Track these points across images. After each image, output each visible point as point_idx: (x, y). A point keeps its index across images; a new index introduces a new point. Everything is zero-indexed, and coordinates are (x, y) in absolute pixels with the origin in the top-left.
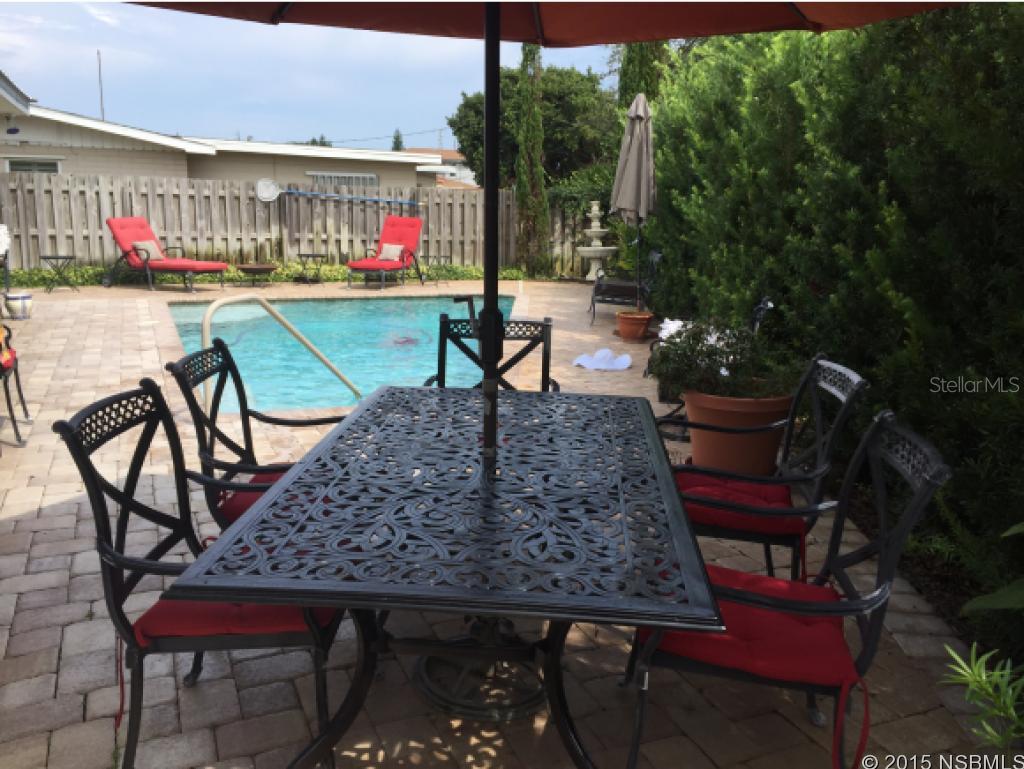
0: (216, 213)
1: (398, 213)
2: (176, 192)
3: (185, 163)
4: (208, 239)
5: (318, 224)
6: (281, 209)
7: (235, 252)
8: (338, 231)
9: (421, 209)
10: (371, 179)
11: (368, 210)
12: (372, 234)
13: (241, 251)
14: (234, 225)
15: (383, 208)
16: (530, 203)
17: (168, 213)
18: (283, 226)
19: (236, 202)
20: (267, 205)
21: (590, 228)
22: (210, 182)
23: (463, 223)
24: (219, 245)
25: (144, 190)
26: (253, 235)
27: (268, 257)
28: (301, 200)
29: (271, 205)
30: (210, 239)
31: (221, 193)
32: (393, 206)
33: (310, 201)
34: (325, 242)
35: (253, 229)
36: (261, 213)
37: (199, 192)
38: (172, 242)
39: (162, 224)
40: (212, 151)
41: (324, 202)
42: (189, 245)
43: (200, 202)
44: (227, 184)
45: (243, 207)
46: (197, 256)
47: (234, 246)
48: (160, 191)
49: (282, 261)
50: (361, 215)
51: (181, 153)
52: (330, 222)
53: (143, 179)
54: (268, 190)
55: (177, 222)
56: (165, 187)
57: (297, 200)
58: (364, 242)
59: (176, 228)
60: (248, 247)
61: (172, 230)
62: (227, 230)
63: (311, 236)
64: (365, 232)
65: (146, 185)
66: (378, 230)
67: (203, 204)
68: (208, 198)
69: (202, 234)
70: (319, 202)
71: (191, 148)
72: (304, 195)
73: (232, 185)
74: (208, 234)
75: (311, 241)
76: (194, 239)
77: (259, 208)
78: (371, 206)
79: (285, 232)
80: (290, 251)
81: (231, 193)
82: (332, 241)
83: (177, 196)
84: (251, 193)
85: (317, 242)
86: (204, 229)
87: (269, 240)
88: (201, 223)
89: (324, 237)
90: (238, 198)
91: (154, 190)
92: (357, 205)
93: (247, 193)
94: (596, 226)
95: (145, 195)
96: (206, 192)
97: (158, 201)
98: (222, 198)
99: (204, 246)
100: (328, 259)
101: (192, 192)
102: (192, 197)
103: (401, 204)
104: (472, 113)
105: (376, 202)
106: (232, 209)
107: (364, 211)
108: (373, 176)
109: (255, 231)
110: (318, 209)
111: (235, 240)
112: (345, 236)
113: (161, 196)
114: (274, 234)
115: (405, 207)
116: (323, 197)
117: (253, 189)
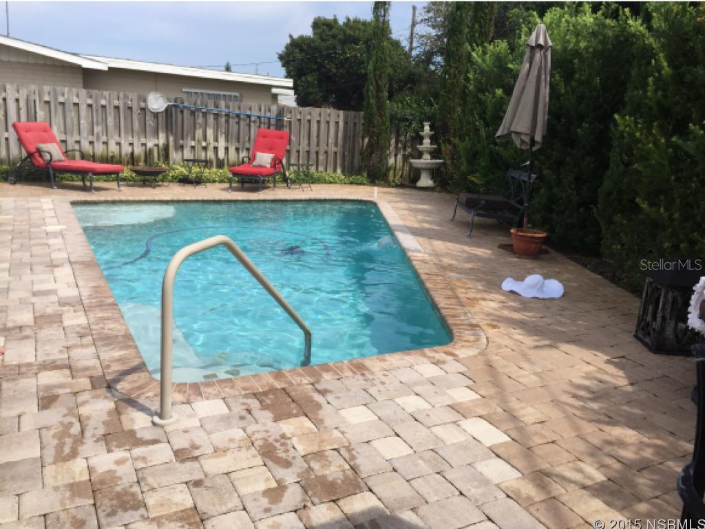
0: (111, 121)
1: (266, 126)
2: (76, 100)
3: (81, 76)
4: (104, 143)
5: (199, 133)
6: (168, 119)
7: (127, 155)
8: (216, 140)
9: (285, 124)
10: (236, 97)
11: (242, 123)
12: (244, 143)
13: (132, 153)
14: (126, 132)
15: (254, 122)
16: (375, 122)
17: (68, 121)
18: (170, 134)
19: (129, 112)
20: (156, 115)
21: (421, 143)
22: (106, 93)
23: (318, 136)
24: (113, 148)
25: (47, 98)
26: (143, 140)
27: (156, 160)
28: (186, 112)
29: (160, 116)
30: (106, 143)
31: (116, 103)
32: (262, 120)
33: (193, 113)
34: (205, 148)
35: (143, 136)
36: (150, 122)
37: (96, 102)
38: (71, 141)
39: (62, 129)
40: (105, 68)
41: (205, 114)
42: (86, 147)
43: (97, 110)
44: (121, 95)
45: (135, 116)
46: (94, 158)
47: (126, 149)
48: (61, 99)
49: (168, 164)
50: (236, 127)
51: (79, 67)
52: (210, 132)
53: (46, 88)
54: (157, 102)
55: (76, 128)
56: (66, 96)
57: (182, 112)
58: (237, 149)
59: (76, 132)
60: (138, 150)
61: (72, 135)
62: (120, 136)
63: (193, 143)
64: (239, 142)
65: (49, 94)
66: (249, 139)
67: (100, 112)
68: (104, 107)
69: (98, 138)
70: (201, 114)
71: (86, 64)
72: (188, 108)
73: (126, 97)
74: (104, 138)
75: (193, 147)
76: (91, 143)
77: (148, 114)
78: (244, 120)
79: (171, 139)
80: (175, 156)
81: (125, 103)
82: (211, 147)
83: (77, 105)
84: (143, 105)
85: (198, 148)
86: (101, 134)
87: (157, 145)
88: (97, 129)
89: (204, 144)
90: (130, 108)
91: (56, 98)
92: (233, 118)
93: (139, 104)
94: (427, 141)
95: (48, 103)
96: (103, 102)
97: (60, 108)
98: (117, 108)
99: (99, 149)
100: (207, 164)
101: (90, 101)
102: (90, 106)
103: (269, 119)
104: (297, 50)
105: (249, 116)
106: (125, 118)
107: (238, 123)
108: (237, 94)
109: (145, 137)
110: (200, 120)
111: (127, 144)
112: (222, 144)
113: (63, 104)
114: (162, 140)
115: (273, 121)
116: (203, 110)
117: (145, 101)
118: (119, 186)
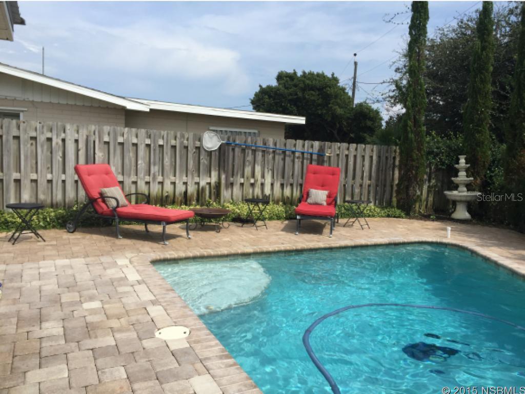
0: (167, 161)
1: (309, 162)
2: (135, 141)
3: (124, 117)
4: (159, 183)
5: (248, 170)
6: (221, 158)
7: (180, 194)
8: (263, 176)
9: (326, 159)
10: (255, 133)
11: (287, 158)
12: (288, 178)
13: (186, 193)
14: (181, 172)
15: (298, 158)
16: (415, 156)
17: (127, 161)
18: (222, 172)
19: (185, 150)
20: (210, 153)
21: (457, 176)
22: (164, 133)
24: (168, 188)
25: (106, 139)
26: (197, 179)
27: (207, 198)
28: (237, 150)
29: (213, 153)
30: (162, 183)
31: (173, 142)
32: (305, 155)
33: (243, 150)
34: (253, 185)
35: (196, 174)
36: (204, 161)
37: (155, 142)
38: (128, 182)
39: (120, 170)
40: (146, 109)
41: (254, 152)
42: (143, 188)
43: (154, 150)
44: (178, 135)
45: (190, 155)
46: (148, 200)
47: (180, 188)
48: (120, 140)
49: (219, 202)
50: (281, 163)
51: (123, 109)
52: (258, 169)
53: (106, 129)
54: (211, 141)
55: (133, 168)
56: (125, 136)
57: (233, 150)
58: (282, 185)
59: (133, 172)
60: (192, 189)
61: (129, 175)
62: (175, 176)
63: (242, 180)
64: (283, 177)
65: (109, 134)
66: (293, 175)
67: (157, 151)
68: (161, 146)
69: (154, 179)
70: (250, 152)
71: (130, 106)
72: (239, 145)
73: (182, 136)
74: (160, 179)
75: (242, 184)
76: (148, 183)
77: (203, 153)
78: (289, 156)
79: (223, 177)
80: (225, 194)
81: (182, 143)
82: (259, 183)
83: (135, 145)
84: (198, 144)
85: (246, 185)
86: (157, 174)
87: (209, 184)
88: (155, 169)
89: (252, 181)
90: (186, 147)
91: (115, 139)
92: (279, 154)
93: (194, 143)
94: (462, 174)
95: (107, 143)
96: (161, 142)
97: (119, 148)
98: (174, 147)
99: (155, 189)
101: (148, 141)
102: (148, 146)
103: (311, 154)
104: (267, 97)
105: (293, 152)
106: (181, 158)
107: (284, 160)
108: (256, 131)
109: (199, 176)
110: (250, 158)
111: (182, 183)
112: (268, 180)
113: (122, 144)
114: (214, 179)
115: (315, 157)
116: (253, 148)
117: (200, 140)
118: (188, 234)
